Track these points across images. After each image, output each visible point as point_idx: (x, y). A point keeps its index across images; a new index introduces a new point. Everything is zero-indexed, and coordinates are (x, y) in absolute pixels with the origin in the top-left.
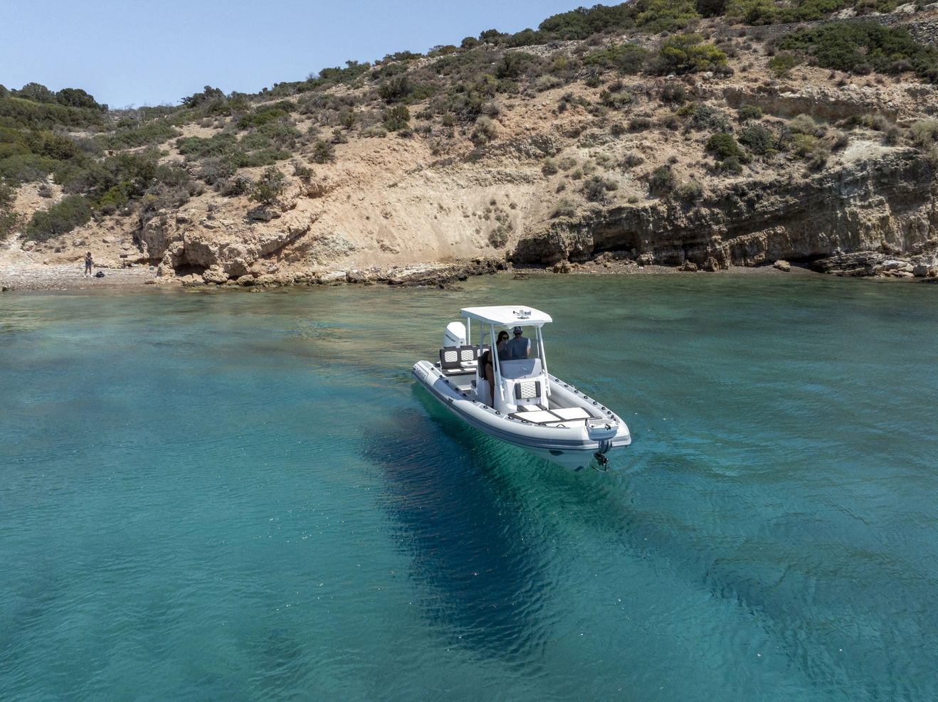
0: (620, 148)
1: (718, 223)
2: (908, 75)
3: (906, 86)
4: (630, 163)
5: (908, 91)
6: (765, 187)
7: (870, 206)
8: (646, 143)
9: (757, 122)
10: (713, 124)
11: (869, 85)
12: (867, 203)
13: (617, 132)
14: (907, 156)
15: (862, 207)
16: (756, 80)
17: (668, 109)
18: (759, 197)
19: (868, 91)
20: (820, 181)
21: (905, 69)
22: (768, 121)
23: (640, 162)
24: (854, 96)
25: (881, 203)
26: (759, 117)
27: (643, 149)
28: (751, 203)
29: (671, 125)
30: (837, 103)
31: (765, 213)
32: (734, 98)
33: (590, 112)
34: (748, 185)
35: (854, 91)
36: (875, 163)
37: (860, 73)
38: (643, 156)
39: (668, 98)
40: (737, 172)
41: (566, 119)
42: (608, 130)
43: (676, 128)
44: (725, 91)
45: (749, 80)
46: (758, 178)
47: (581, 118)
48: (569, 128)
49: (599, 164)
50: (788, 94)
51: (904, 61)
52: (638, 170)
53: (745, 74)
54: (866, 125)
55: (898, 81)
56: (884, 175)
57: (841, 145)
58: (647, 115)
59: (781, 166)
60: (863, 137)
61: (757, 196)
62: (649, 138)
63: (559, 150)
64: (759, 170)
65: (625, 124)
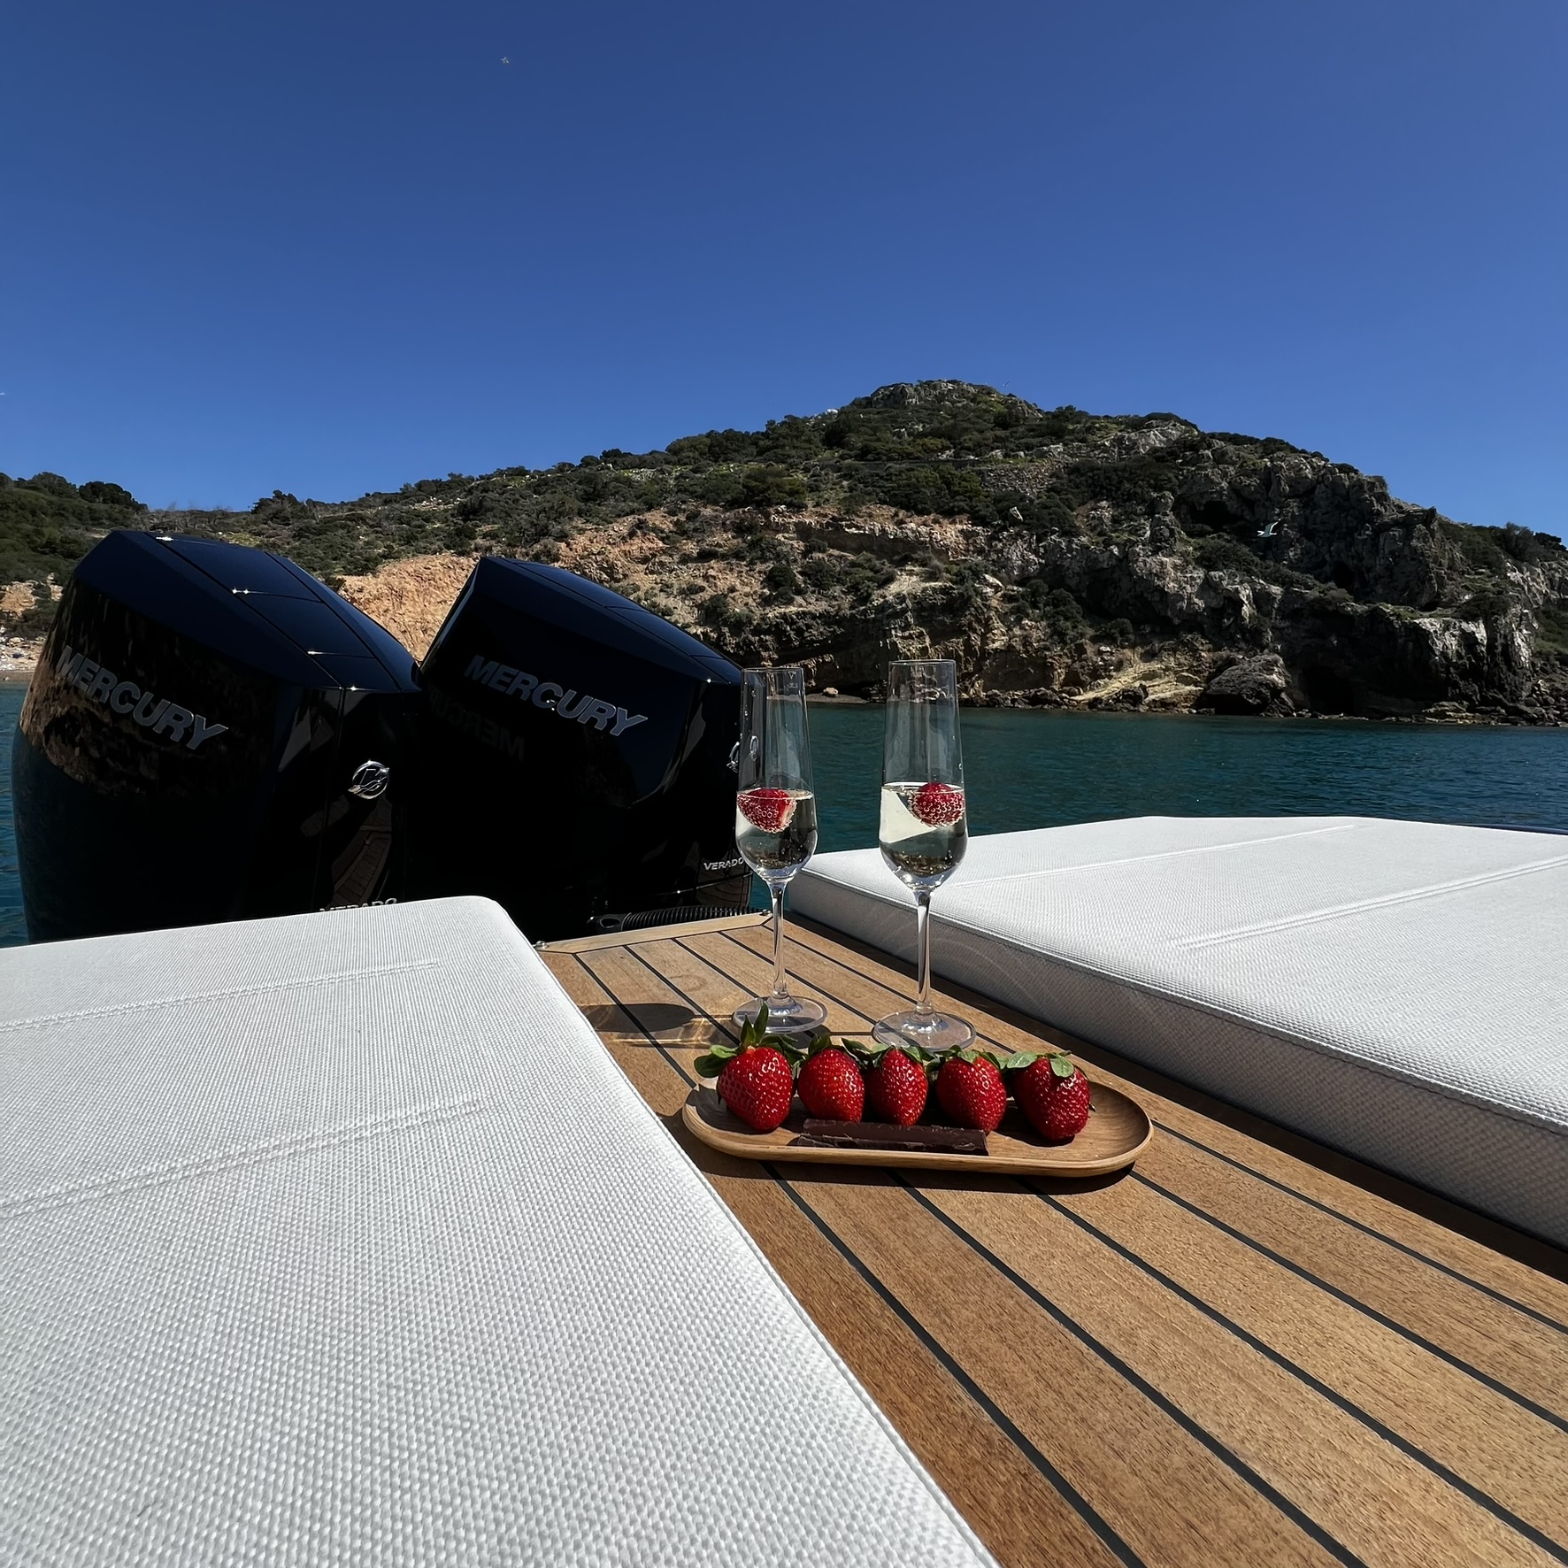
0: (688, 575)
1: (767, 649)
2: (965, 516)
3: (959, 527)
4: (692, 590)
5: (962, 531)
6: (814, 617)
7: (910, 637)
8: (712, 572)
9: (821, 555)
10: (778, 557)
11: (925, 524)
12: (907, 634)
13: (685, 559)
14: (944, 591)
15: (903, 638)
16: (826, 516)
17: (740, 540)
18: (809, 626)
19: (923, 529)
20: (864, 613)
21: (961, 511)
22: (831, 555)
23: (702, 589)
24: (910, 534)
25: (921, 635)
26: (824, 552)
27: (706, 577)
28: (799, 632)
29: (738, 555)
30: (896, 539)
31: (813, 641)
32: (803, 531)
33: (662, 539)
34: (798, 614)
35: (912, 529)
36: (915, 597)
37: (920, 513)
38: (705, 584)
39: (740, 529)
40: (790, 602)
41: (636, 546)
42: (676, 558)
43: (743, 559)
44: (796, 524)
45: (820, 515)
46: (811, 608)
47: (651, 545)
48: (637, 553)
49: (661, 591)
50: (854, 530)
51: (962, 504)
52: (698, 597)
53: (818, 509)
54: (917, 560)
55: (954, 522)
56: (923, 609)
57: (890, 579)
58: (718, 545)
59: (835, 598)
60: (911, 573)
61: (806, 625)
62: (714, 567)
63: (625, 576)
64: (813, 601)
65: (695, 553)
